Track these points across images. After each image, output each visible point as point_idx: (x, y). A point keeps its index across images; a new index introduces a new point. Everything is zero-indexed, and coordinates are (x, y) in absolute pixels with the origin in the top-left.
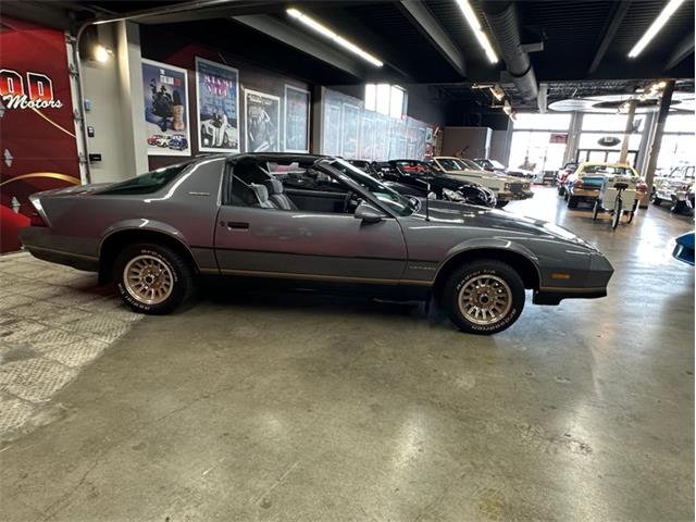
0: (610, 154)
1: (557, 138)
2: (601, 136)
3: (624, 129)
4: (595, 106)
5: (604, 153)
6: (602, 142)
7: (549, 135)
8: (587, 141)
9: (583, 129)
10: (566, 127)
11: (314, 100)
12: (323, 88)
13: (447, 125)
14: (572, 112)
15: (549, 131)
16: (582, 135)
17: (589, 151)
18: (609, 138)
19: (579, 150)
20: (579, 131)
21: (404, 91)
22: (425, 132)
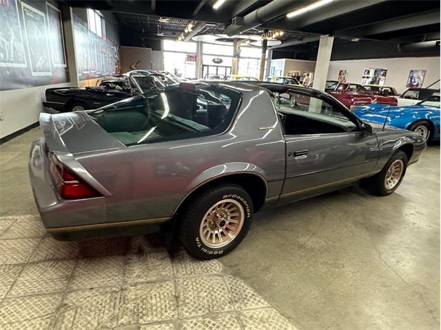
0: (219, 68)
1: (191, 57)
2: (213, 57)
3: (232, 55)
4: (217, 40)
5: (215, 68)
6: (214, 61)
7: (185, 55)
8: (207, 60)
9: (204, 52)
10: (195, 51)
11: (64, 18)
12: (71, 9)
13: (121, 45)
14: (198, 42)
15: (186, 53)
16: (204, 56)
17: (208, 66)
18: (218, 59)
19: (203, 66)
20: (202, 54)
21: (101, 17)
22: (113, 49)
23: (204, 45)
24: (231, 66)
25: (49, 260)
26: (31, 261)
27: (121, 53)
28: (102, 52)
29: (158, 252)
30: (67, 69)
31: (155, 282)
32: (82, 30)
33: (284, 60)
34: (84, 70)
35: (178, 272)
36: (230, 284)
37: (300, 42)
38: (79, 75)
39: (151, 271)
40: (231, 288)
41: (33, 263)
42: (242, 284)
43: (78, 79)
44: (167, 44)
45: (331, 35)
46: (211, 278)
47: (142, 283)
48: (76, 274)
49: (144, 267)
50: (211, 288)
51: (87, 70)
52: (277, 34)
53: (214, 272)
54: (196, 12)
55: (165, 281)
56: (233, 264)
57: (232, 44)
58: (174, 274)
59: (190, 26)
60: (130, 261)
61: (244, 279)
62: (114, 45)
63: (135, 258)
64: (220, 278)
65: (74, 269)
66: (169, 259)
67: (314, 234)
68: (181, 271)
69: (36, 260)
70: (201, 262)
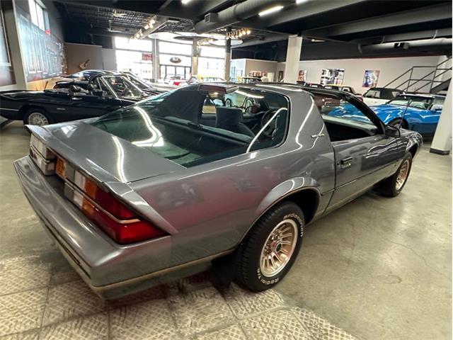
0: (177, 68)
1: (146, 56)
2: (170, 57)
4: (175, 38)
5: (174, 68)
6: (171, 60)
7: (140, 54)
8: (164, 60)
9: (160, 51)
10: (150, 50)
13: (66, 42)
14: (153, 40)
15: (140, 51)
16: (161, 56)
17: (166, 66)
18: (176, 58)
19: (161, 65)
20: (159, 53)
21: (43, 9)
22: (58, 46)
23: (160, 43)
24: (190, 65)
25: (71, 318)
26: (45, 324)
27: (66, 50)
28: (47, 49)
29: (203, 288)
30: (11, 68)
31: (217, 329)
32: (25, 23)
33: (244, 60)
34: (30, 70)
35: (237, 311)
36: (302, 318)
37: (262, 42)
38: (26, 75)
39: (207, 315)
40: (305, 323)
41: (50, 326)
42: (314, 316)
43: (26, 81)
44: (119, 41)
45: (300, 35)
46: (277, 313)
47: (203, 333)
48: (114, 333)
49: (195, 311)
50: (284, 327)
51: (34, 70)
52: (244, 33)
53: (277, 306)
54: (164, 6)
55: (229, 326)
56: (291, 292)
57: (191, 42)
58: (234, 315)
59: (153, 22)
60: (175, 305)
61: (313, 309)
62: (59, 41)
63: (179, 300)
64: (287, 312)
65: (109, 326)
66: (219, 296)
67: (354, 245)
68: (240, 310)
69: (52, 321)
70: (257, 295)
